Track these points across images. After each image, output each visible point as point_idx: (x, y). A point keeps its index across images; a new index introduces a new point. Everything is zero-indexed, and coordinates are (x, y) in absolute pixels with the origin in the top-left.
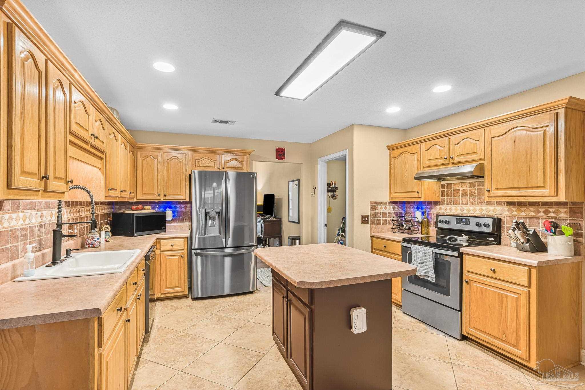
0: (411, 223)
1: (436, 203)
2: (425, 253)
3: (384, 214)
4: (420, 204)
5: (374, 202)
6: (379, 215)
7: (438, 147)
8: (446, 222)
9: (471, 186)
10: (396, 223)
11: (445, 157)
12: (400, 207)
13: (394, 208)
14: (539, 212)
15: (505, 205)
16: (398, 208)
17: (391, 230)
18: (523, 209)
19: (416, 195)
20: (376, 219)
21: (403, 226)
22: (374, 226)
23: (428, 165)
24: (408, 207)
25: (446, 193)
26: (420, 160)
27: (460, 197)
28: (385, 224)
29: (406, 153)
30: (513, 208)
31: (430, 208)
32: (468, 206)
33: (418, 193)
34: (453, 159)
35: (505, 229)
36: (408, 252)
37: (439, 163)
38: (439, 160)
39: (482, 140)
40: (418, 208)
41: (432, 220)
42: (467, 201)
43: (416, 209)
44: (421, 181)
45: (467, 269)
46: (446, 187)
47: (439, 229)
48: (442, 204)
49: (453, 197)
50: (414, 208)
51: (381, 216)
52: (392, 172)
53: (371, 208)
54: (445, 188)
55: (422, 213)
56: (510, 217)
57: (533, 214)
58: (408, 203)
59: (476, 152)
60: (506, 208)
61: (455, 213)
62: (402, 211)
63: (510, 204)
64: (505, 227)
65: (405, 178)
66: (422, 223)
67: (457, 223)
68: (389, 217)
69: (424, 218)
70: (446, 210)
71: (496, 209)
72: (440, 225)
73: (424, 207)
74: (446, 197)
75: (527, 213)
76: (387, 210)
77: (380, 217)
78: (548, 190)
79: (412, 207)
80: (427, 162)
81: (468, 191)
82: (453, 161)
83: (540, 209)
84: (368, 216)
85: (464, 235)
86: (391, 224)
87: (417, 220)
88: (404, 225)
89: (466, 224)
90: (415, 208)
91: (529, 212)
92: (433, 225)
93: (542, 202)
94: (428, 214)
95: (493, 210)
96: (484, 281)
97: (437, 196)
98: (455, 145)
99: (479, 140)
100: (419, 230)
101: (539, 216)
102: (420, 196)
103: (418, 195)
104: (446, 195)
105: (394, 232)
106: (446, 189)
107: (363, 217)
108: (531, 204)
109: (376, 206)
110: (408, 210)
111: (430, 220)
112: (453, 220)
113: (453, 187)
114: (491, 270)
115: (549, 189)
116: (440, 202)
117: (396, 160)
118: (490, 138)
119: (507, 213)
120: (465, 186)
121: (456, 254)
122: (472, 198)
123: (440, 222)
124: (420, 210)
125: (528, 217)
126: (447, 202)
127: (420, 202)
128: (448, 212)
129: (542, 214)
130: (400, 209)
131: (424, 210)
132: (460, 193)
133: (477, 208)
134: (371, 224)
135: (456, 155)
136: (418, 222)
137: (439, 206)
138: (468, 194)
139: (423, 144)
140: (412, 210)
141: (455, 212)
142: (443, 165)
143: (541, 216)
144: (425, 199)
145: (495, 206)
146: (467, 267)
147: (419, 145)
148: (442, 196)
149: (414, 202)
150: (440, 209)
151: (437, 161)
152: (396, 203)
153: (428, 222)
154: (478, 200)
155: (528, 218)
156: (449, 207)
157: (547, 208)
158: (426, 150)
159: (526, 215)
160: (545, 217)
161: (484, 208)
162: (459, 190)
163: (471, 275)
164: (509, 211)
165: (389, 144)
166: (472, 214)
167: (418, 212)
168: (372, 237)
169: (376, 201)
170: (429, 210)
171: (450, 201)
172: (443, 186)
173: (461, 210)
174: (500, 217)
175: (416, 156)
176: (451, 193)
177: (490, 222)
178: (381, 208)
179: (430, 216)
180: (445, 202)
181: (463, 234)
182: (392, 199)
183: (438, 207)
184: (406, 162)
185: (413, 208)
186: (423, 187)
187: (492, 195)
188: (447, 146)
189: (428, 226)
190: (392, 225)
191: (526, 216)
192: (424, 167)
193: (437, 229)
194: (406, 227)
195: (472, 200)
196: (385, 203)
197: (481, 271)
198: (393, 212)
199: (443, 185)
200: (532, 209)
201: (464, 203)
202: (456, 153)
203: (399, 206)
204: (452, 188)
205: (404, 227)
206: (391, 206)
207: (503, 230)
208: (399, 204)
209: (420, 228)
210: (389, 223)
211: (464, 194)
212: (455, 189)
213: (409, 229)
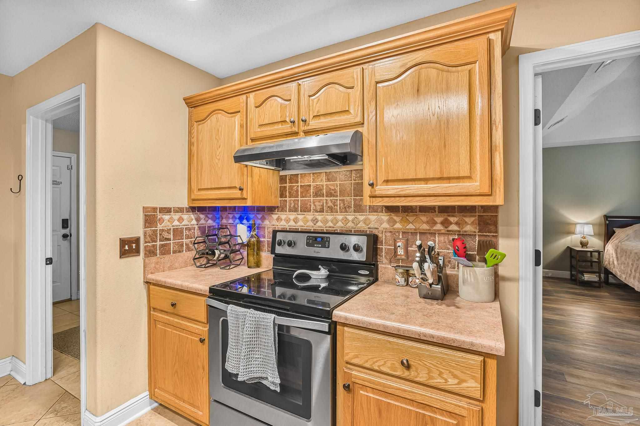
0: (230, 247)
1: (271, 209)
2: (257, 327)
3: (178, 232)
4: (244, 211)
5: (154, 209)
6: (166, 235)
7: (279, 100)
8: (290, 244)
9: (328, 180)
10: (202, 247)
11: (292, 120)
12: (210, 216)
13: (198, 220)
14: (435, 223)
15: (384, 211)
16: (207, 219)
17: (193, 262)
18: (411, 219)
19: (236, 193)
20: (158, 243)
21: (214, 254)
22: (153, 259)
23: (259, 135)
24: (224, 216)
25: (288, 191)
26: (245, 127)
27: (312, 199)
28: (180, 252)
29: (220, 113)
30: (395, 218)
31: (261, 218)
32: (325, 213)
33: (241, 189)
34: (307, 123)
35: (384, 252)
36: (221, 319)
37: (280, 132)
38: (280, 126)
39: (358, 87)
40: (241, 219)
41: (266, 240)
42: (323, 205)
43: (237, 221)
44: (247, 166)
45: (346, 358)
46: (288, 181)
47: (277, 255)
48: (282, 211)
49: (299, 199)
50: (234, 218)
51: (172, 237)
52: (194, 149)
53: (146, 221)
54: (286, 183)
55: (249, 227)
56: (391, 232)
57: (425, 227)
58: (224, 209)
59: (348, 111)
60: (385, 217)
61: (302, 226)
62: (214, 224)
63: (390, 209)
64: (384, 249)
65: (217, 161)
66: (248, 245)
67: (308, 244)
68: (188, 237)
69: (252, 237)
70: (288, 221)
71: (369, 219)
72: (279, 250)
73: (251, 216)
74: (288, 199)
75: (418, 226)
76: (183, 223)
77: (169, 239)
78: (478, 184)
79: (231, 216)
80: (259, 130)
81: (325, 187)
82: (306, 128)
83: (436, 219)
84: (137, 240)
85: (322, 269)
86: (192, 250)
87: (240, 241)
88: (216, 251)
89: (324, 246)
90: (236, 218)
91: (419, 223)
92: (266, 248)
93: (440, 207)
94: (258, 228)
95: (365, 221)
96: (384, 385)
97: (273, 196)
98: (310, 96)
99: (352, 88)
100: (243, 258)
101: (435, 230)
102: (245, 196)
103: (242, 194)
104: (288, 194)
105: (198, 264)
106: (288, 185)
107: (123, 242)
108: (424, 209)
109: (159, 216)
110: (224, 221)
111: (262, 239)
112: (302, 239)
113: (299, 180)
114: (402, 363)
115: (479, 182)
116: (278, 207)
117: (200, 127)
118: (373, 83)
119: (385, 225)
120: (320, 179)
121: (325, 327)
122: (331, 201)
123: (280, 244)
124: (245, 221)
125: (418, 231)
126: (290, 207)
127: (244, 207)
128: (292, 225)
129: (439, 227)
130: (210, 222)
131: (251, 222)
132: (312, 191)
133: (338, 216)
134: (146, 256)
135: (311, 117)
136: (242, 245)
137: (276, 214)
138: (325, 194)
139: (252, 95)
140: (231, 221)
141: (303, 224)
142: (287, 135)
143: (438, 230)
144: (254, 201)
145: (368, 213)
146: (348, 354)
147: (244, 97)
148: (281, 197)
149: (235, 207)
150: (279, 219)
151: (276, 127)
152: (201, 209)
153: (259, 242)
154: (340, 204)
155: (418, 234)
156: (292, 216)
157: (446, 217)
158: (256, 107)
159: (414, 228)
160: (443, 231)
161: (350, 218)
162: (310, 186)
163: (355, 373)
164: (389, 221)
165: (187, 95)
166: (330, 227)
167: (241, 225)
168: (148, 283)
169: (158, 206)
170: (259, 222)
171: (294, 206)
172: (283, 179)
173: (313, 220)
174: (375, 232)
175: (237, 119)
176: (297, 191)
177: (362, 241)
178: (171, 220)
179: (262, 233)
180: (286, 207)
181: (320, 267)
182: (194, 202)
183: (275, 217)
184: (220, 129)
185: (232, 218)
186: (249, 179)
187: (377, 193)
188: (294, 98)
189: (259, 249)
190: (194, 252)
191: (415, 230)
192: (253, 140)
193: (273, 256)
194: (219, 255)
195: (330, 204)
196: (180, 210)
197: (377, 364)
198: (196, 227)
199: (284, 177)
200: (424, 219)
201: (318, 208)
202: (311, 113)
203: (208, 216)
204: (297, 182)
205: (217, 256)
206: (192, 216)
207: (380, 255)
208: (209, 211)
209: (245, 254)
210: (189, 249)
211: (319, 193)
212: (303, 184)
213: (226, 257)
